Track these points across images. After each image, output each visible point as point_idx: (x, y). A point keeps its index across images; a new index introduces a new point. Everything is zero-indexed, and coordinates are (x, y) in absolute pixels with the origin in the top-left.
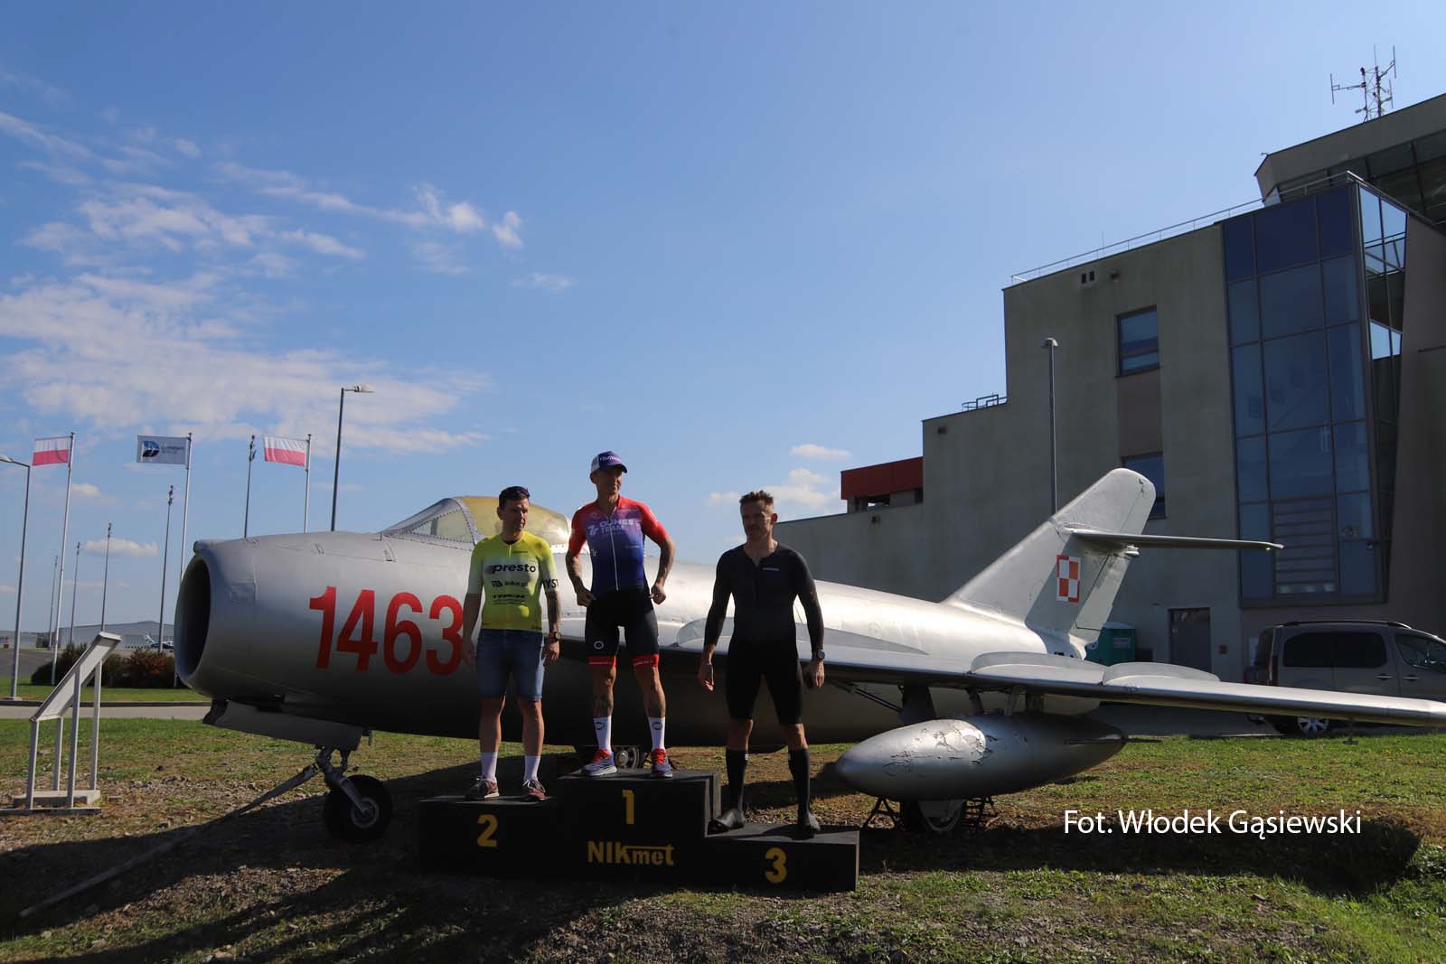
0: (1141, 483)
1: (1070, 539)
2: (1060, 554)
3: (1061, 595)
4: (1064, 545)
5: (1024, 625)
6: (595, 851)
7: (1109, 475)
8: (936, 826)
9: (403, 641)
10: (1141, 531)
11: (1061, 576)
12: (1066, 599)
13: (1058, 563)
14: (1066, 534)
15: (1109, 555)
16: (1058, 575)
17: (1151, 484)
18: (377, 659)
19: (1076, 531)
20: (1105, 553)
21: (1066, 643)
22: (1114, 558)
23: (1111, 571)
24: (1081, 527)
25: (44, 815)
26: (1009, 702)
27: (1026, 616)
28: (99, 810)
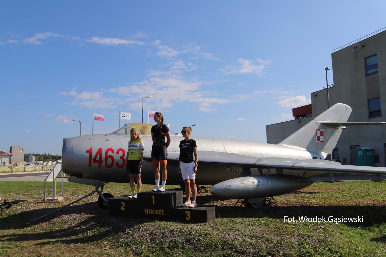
0: (346, 107)
1: (320, 125)
2: (317, 129)
3: (318, 140)
4: (318, 126)
5: (305, 149)
6: (146, 211)
7: (334, 105)
9: (110, 160)
10: (347, 121)
11: (317, 135)
12: (320, 142)
13: (316, 131)
14: (319, 123)
15: (335, 128)
16: (316, 135)
17: (350, 107)
18: (103, 164)
19: (322, 122)
20: (333, 128)
21: (319, 154)
22: (337, 129)
23: (336, 133)
24: (324, 121)
25: (47, 203)
26: (267, 171)
27: (306, 147)
28: (60, 202)
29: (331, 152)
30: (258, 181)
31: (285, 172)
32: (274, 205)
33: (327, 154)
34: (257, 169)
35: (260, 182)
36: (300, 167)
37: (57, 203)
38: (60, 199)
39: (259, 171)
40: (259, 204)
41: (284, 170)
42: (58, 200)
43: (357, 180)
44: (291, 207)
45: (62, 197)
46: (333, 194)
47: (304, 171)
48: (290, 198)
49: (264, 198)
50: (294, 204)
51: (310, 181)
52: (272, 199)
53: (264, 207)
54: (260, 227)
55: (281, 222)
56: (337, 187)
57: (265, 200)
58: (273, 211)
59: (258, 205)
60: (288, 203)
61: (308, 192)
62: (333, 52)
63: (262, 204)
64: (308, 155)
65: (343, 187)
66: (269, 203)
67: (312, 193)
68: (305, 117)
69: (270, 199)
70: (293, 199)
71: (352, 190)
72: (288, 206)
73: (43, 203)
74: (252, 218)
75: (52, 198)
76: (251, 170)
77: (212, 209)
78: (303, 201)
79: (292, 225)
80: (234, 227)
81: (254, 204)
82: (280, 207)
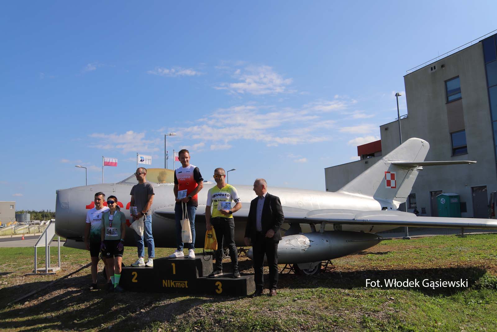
0: (423, 142)
1: (390, 165)
2: (387, 171)
3: (387, 186)
4: (388, 168)
5: (372, 198)
6: (165, 283)
7: (408, 141)
8: (307, 272)
10: (424, 160)
11: (387, 179)
12: (390, 187)
13: (386, 175)
14: (389, 163)
15: (409, 170)
16: (386, 179)
17: (427, 142)
19: (393, 162)
20: (406, 169)
21: (391, 203)
22: (411, 171)
23: (411, 176)
24: (395, 161)
25: (39, 275)
26: (321, 227)
27: (374, 194)
28: (55, 273)
29: (405, 200)
30: (310, 241)
31: (344, 227)
32: (332, 270)
33: (400, 203)
34: (309, 224)
35: (313, 241)
36: (363, 220)
37: (51, 275)
38: (56, 270)
39: (311, 227)
40: (312, 270)
41: (343, 226)
42: (53, 271)
43: (438, 235)
44: (353, 273)
45: (59, 267)
46: (408, 254)
47: (371, 226)
48: (353, 261)
49: (319, 262)
50: (358, 269)
51: (377, 238)
52: (329, 263)
53: (319, 274)
54: (313, 301)
55: (340, 293)
56: (413, 245)
57: (320, 265)
58: (330, 278)
59: (312, 272)
60: (350, 267)
61: (376, 252)
62: (406, 74)
63: (316, 270)
64: (376, 205)
65: (422, 244)
66: (326, 268)
67: (381, 254)
68: (374, 156)
69: (326, 263)
70: (357, 262)
71: (432, 247)
72: (350, 271)
73: (33, 276)
74: (302, 289)
75: (44, 269)
76: (300, 227)
77: (249, 278)
78: (370, 265)
79: (354, 296)
80: (278, 302)
81: (306, 270)
82: (340, 273)
